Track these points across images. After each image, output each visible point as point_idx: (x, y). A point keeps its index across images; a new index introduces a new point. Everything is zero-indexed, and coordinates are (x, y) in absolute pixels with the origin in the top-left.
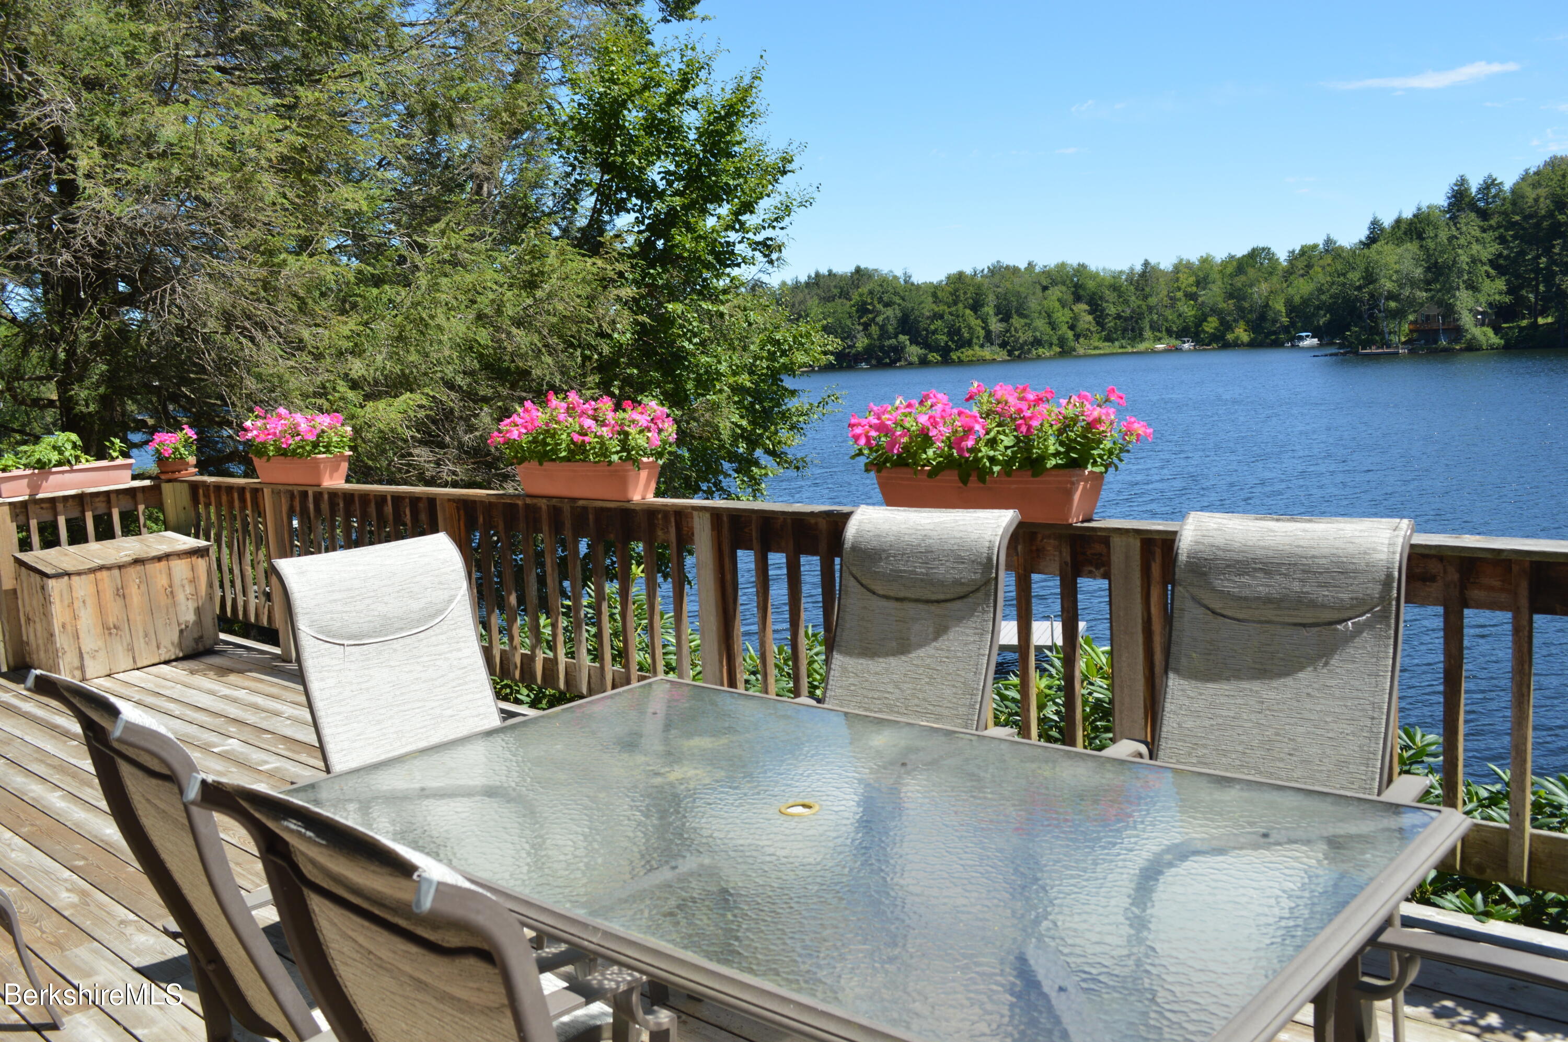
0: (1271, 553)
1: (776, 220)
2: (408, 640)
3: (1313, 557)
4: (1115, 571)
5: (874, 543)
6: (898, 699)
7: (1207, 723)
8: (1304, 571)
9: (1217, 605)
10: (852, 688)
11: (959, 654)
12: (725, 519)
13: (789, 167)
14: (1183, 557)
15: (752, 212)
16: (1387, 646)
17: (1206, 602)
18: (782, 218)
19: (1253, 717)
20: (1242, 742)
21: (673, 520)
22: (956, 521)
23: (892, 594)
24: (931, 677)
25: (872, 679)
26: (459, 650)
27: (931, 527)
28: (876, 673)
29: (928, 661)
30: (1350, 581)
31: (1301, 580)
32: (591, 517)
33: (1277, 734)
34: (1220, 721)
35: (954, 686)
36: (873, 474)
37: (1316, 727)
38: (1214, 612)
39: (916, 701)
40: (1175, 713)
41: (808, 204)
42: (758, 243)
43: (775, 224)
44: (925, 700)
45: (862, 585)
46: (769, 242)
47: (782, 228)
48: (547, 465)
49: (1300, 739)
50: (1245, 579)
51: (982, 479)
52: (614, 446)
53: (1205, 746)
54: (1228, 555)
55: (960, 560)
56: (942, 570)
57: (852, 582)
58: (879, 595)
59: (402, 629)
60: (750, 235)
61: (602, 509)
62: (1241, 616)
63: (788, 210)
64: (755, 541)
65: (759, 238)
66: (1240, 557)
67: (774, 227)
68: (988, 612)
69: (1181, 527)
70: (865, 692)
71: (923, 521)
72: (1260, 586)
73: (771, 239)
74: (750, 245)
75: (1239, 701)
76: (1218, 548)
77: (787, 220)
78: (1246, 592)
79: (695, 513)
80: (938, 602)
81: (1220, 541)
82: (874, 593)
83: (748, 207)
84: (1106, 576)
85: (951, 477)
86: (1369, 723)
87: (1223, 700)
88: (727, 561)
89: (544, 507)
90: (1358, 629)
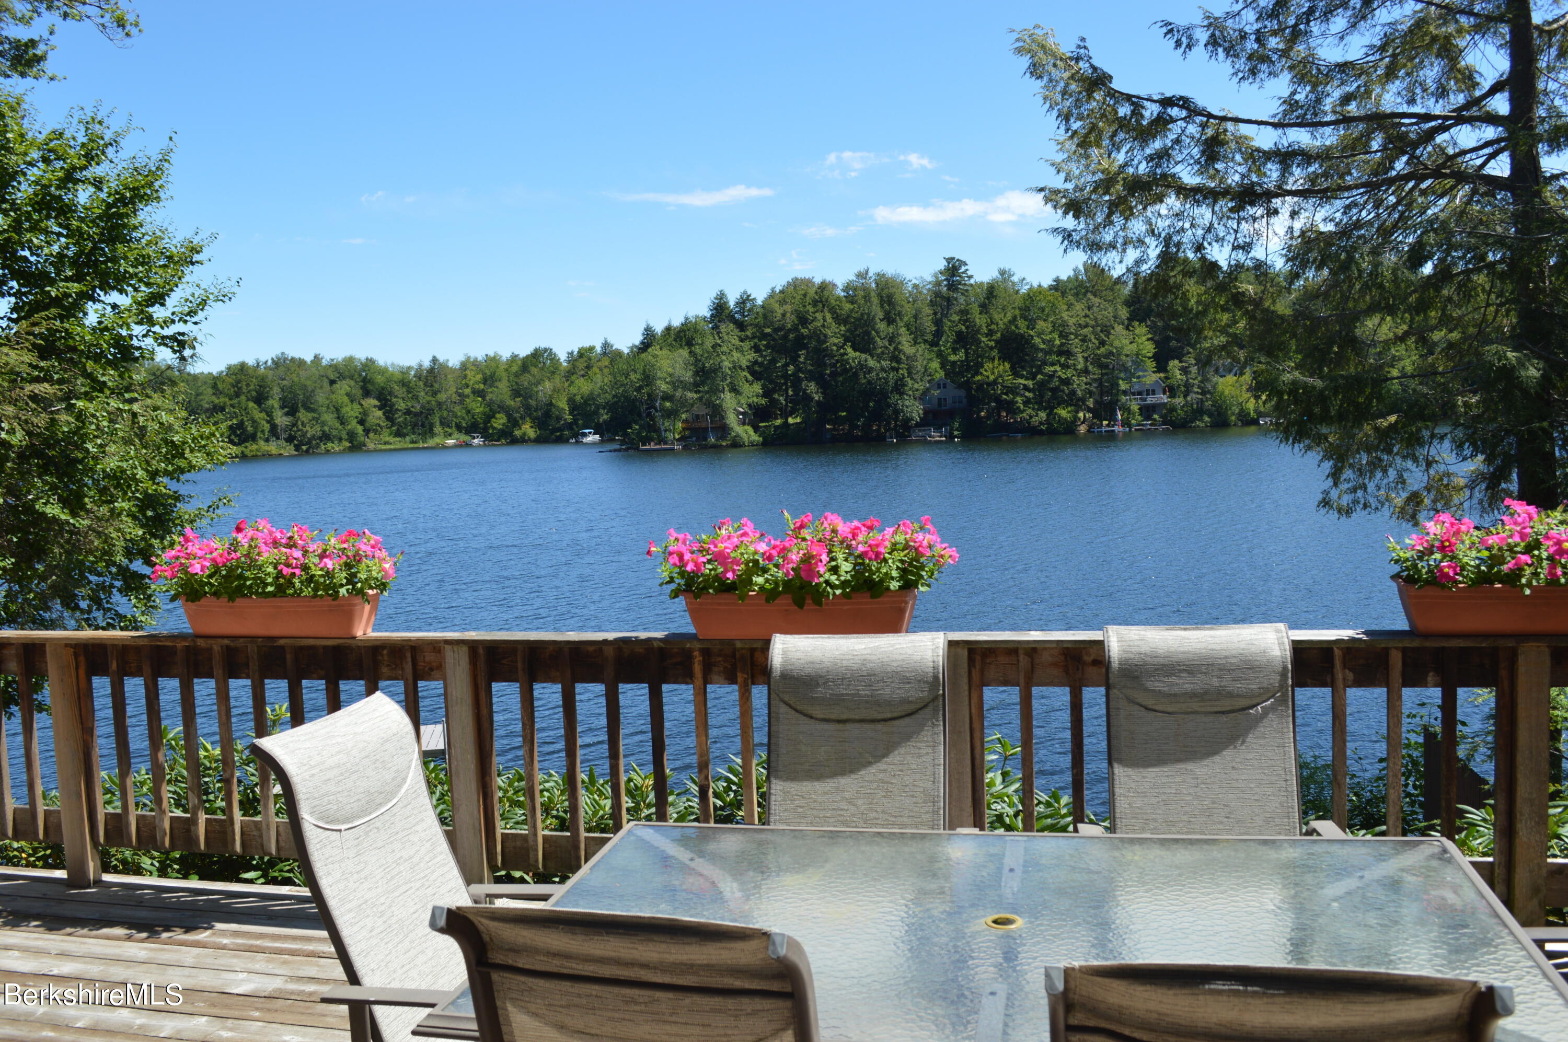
0: (1191, 657)
1: (189, 314)
3: (1226, 657)
6: (853, 815)
7: (1154, 801)
8: (1220, 670)
9: (1150, 703)
10: (800, 810)
11: (914, 766)
12: (481, 651)
13: (196, 257)
14: (1115, 664)
15: (163, 305)
16: (1287, 723)
17: (1140, 701)
18: (196, 313)
19: (1191, 790)
20: (1186, 813)
21: (409, 655)
22: (893, 645)
23: (833, 717)
24: (887, 791)
25: (820, 799)
27: (869, 651)
28: (825, 793)
29: (881, 776)
30: (1255, 674)
31: (1218, 677)
33: (1214, 803)
34: (1165, 797)
35: (913, 796)
37: (1244, 793)
38: (1147, 708)
39: (875, 815)
41: (226, 299)
42: (163, 337)
43: (188, 318)
44: (883, 812)
45: (797, 711)
46: (180, 338)
47: (196, 323)
49: (1232, 804)
50: (1173, 679)
51: (819, 603)
53: (1155, 820)
54: (1156, 660)
56: (888, 691)
57: (783, 709)
58: (817, 719)
60: (157, 329)
61: (302, 648)
62: (1170, 710)
63: (204, 303)
64: (520, 673)
65: (169, 331)
66: (1166, 661)
67: (186, 322)
68: (938, 726)
69: (1107, 636)
70: (815, 812)
71: (856, 647)
72: (1186, 684)
73: (183, 334)
74: (156, 339)
75: (1178, 779)
76: (1146, 655)
77: (201, 315)
78: (1175, 690)
79: (448, 647)
80: (885, 720)
81: (1145, 649)
82: (811, 717)
83: (158, 298)
85: (785, 601)
86: (1284, 784)
87: (1164, 780)
88: (483, 694)
89: (216, 648)
90: (1266, 711)
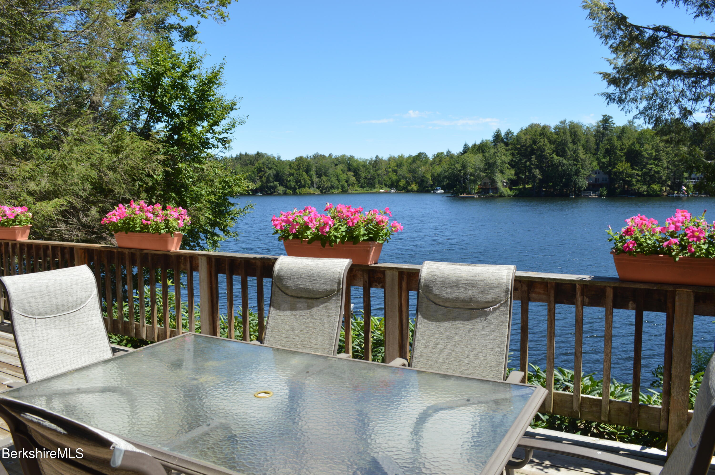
0: (459, 279)
1: (228, 129)
2: (68, 316)
3: (477, 281)
4: (387, 285)
5: (287, 273)
6: (297, 342)
7: (433, 351)
8: (473, 287)
9: (437, 301)
10: (277, 337)
11: (325, 322)
12: (213, 260)
13: (234, 107)
14: (422, 280)
15: (218, 125)
16: (506, 318)
17: (432, 299)
18: (231, 129)
19: (452, 348)
20: (447, 359)
21: (188, 260)
22: (324, 263)
23: (295, 295)
24: (313, 332)
25: (286, 333)
26: (92, 320)
27: (313, 266)
28: (288, 330)
29: (311, 325)
30: (491, 291)
31: (471, 290)
32: (149, 258)
33: (462, 355)
34: (438, 350)
35: (323, 336)
36: (282, 242)
37: (478, 352)
38: (435, 304)
39: (306, 342)
40: (419, 346)
41: (242, 124)
42: (221, 139)
43: (228, 131)
44: (310, 342)
45: (282, 291)
46: (225, 139)
47: (231, 133)
48: (130, 234)
49: (471, 357)
50: (449, 290)
51: (330, 245)
52: (162, 226)
53: (432, 361)
54: (442, 279)
55: (327, 281)
56: (318, 285)
57: (277, 290)
58: (289, 295)
59: (65, 311)
60: (217, 135)
61: (155, 255)
62: (446, 305)
63: (234, 125)
64: (227, 270)
65: (221, 137)
66: (447, 280)
67: (227, 133)
68: (339, 303)
69: (422, 267)
70: (283, 339)
71: (310, 263)
72: (454, 293)
73: (226, 138)
74: (216, 139)
75: (446, 341)
76: (437, 276)
77: (233, 130)
78: (449, 296)
79: (199, 257)
80: (316, 298)
81: (438, 274)
82: (287, 294)
83: (216, 123)
84: (384, 287)
85: (318, 244)
86: (499, 350)
87: (439, 341)
88: (213, 279)
89: (127, 253)
90: (495, 310)
